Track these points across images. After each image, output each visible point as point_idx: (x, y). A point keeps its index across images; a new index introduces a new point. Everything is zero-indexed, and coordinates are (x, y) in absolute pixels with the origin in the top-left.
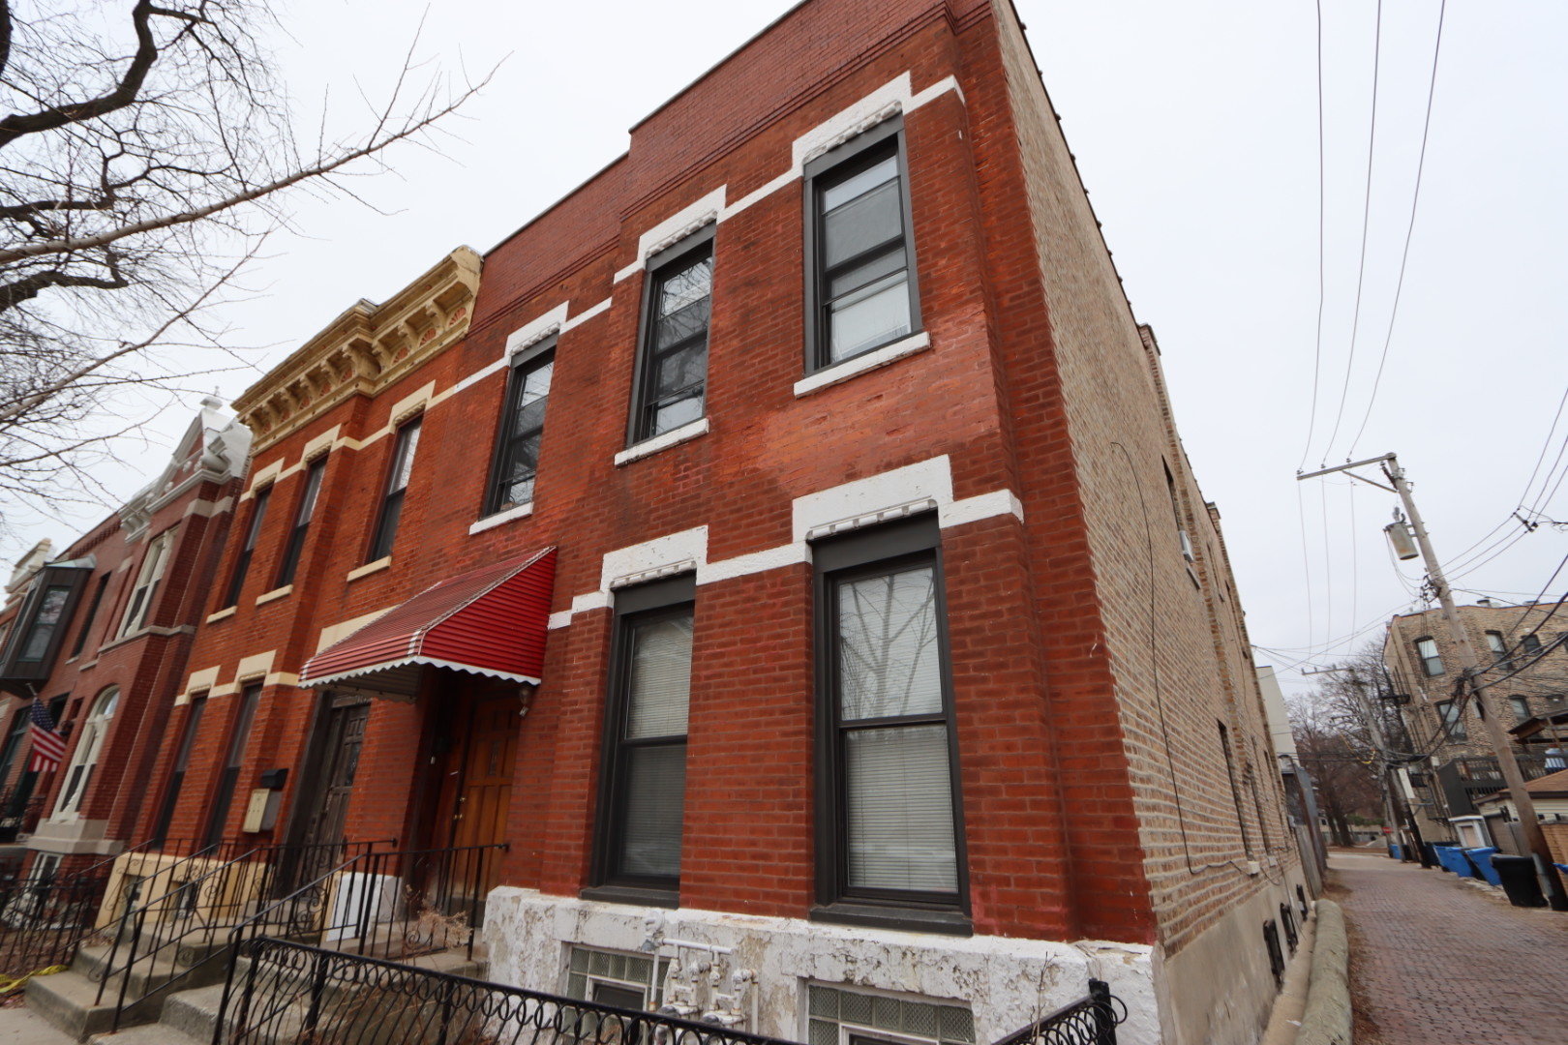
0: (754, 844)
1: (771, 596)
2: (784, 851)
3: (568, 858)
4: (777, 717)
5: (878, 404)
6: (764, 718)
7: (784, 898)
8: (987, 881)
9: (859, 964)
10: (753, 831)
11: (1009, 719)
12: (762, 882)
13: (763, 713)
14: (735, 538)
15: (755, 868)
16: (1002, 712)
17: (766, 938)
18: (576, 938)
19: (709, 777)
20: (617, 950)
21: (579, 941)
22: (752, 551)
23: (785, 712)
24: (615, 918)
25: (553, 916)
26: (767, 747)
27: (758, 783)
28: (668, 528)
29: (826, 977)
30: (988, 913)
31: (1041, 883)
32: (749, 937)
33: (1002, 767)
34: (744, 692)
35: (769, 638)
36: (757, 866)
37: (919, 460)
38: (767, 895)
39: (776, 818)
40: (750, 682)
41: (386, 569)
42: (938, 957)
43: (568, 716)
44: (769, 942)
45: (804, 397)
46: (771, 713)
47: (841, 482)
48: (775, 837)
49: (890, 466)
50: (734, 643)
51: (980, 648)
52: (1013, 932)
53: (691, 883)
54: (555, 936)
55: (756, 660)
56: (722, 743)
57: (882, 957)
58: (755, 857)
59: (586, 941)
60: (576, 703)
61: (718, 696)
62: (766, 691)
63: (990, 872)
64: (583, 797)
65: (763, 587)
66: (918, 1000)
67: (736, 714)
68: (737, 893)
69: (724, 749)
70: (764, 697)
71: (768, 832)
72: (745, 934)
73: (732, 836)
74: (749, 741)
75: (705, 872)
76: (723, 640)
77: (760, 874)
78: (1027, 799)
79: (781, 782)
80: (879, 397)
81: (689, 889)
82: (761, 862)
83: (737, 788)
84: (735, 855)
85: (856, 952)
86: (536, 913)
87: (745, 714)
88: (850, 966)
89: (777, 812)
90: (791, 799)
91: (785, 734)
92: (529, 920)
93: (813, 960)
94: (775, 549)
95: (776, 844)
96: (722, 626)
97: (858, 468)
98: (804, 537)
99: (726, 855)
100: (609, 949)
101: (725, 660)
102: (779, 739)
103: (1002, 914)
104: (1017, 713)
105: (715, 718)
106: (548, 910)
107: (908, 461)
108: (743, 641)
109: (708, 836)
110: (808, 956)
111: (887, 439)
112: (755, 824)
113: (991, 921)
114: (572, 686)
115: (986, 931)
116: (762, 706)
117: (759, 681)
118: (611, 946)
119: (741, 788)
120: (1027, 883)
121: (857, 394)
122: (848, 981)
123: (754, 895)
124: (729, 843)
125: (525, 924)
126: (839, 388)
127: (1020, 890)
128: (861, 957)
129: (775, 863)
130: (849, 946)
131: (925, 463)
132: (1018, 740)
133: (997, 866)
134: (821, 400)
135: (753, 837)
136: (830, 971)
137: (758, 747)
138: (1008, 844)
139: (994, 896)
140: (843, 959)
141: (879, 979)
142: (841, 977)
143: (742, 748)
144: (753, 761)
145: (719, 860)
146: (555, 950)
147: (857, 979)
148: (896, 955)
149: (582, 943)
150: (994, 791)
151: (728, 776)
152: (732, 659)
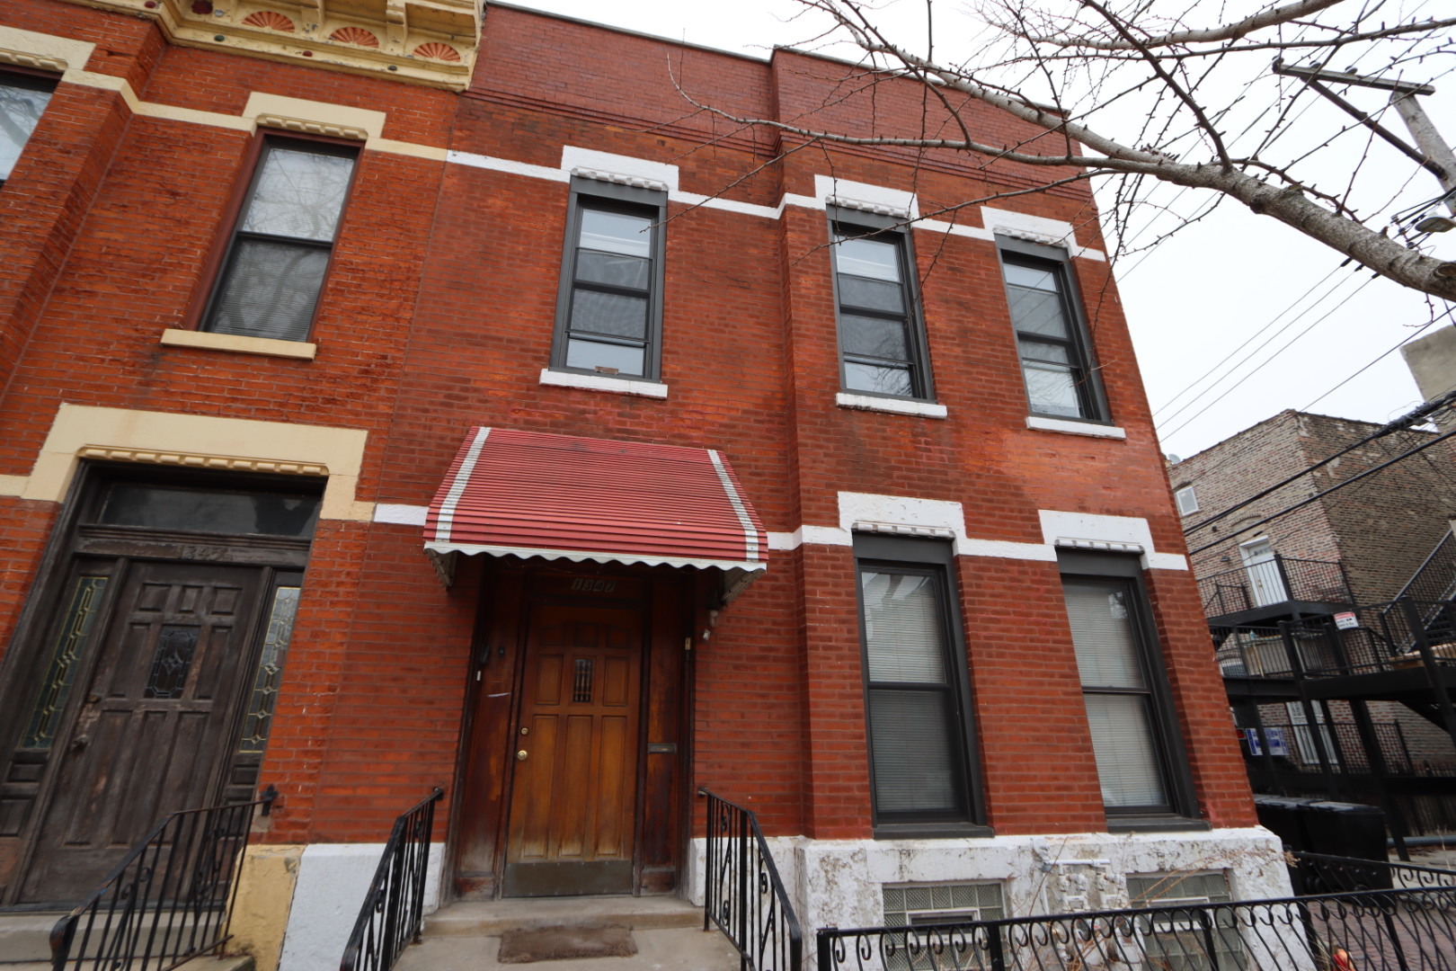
0: (1056, 778)
1: (1033, 581)
2: (1082, 783)
3: (849, 799)
4: (1056, 679)
5: (1091, 463)
6: (1046, 679)
7: (1088, 818)
8: (1214, 796)
9: (1166, 857)
10: (1054, 769)
11: (1208, 698)
12: (1068, 808)
13: (1044, 674)
14: (990, 523)
15: (1060, 798)
16: (1205, 694)
17: (1097, 850)
18: (902, 877)
19: (1004, 723)
20: (956, 881)
21: (906, 880)
22: (1009, 539)
23: (1062, 676)
24: (948, 852)
25: (865, 859)
26: (1054, 702)
27: (1051, 730)
28: (918, 491)
29: (1146, 870)
30: (1218, 815)
31: (1239, 795)
32: (1083, 851)
33: (1211, 727)
34: (1024, 655)
35: (1038, 615)
36: (1062, 796)
37: (1129, 516)
38: (1074, 818)
39: (1071, 758)
40: (1029, 648)
41: (304, 361)
42: (1211, 845)
43: (821, 652)
44: (1100, 852)
45: (1033, 430)
46: (1052, 676)
47: (1075, 510)
48: (1073, 773)
49: (1109, 512)
50: (1008, 614)
51: (1186, 652)
52: (1231, 825)
53: (1005, 814)
54: (872, 880)
55: (1031, 631)
56: (1012, 695)
57: (1180, 850)
58: (1059, 788)
59: (914, 879)
60: (830, 639)
61: (1002, 655)
62: (1045, 658)
63: (1215, 791)
64: (861, 737)
65: (1025, 573)
66: (1206, 873)
67: (1021, 672)
68: (1048, 818)
69: (1016, 701)
70: (1043, 662)
71: (1067, 769)
72: (1079, 848)
73: (1037, 773)
74: (1037, 696)
75: (1016, 804)
76: (997, 608)
77: (1065, 802)
78: (1226, 746)
79: (1070, 730)
80: (1093, 458)
81: (1002, 819)
82: (1065, 793)
83: (1033, 734)
84: (1042, 788)
85: (1163, 849)
86: (838, 860)
87: (1028, 674)
88: (1161, 859)
89: (1071, 753)
90: (1080, 743)
91: (1066, 693)
92: (829, 868)
93: (1135, 859)
94: (1030, 545)
95: (1074, 778)
96: (992, 596)
97: (1087, 504)
98: (1053, 543)
99: (1032, 788)
100: (945, 881)
101: (1002, 625)
102: (1062, 697)
103: (1225, 815)
104: (1213, 695)
105: (1001, 674)
106: (854, 854)
107: (1121, 513)
108: (1015, 613)
109: (1013, 773)
110: (1131, 858)
111: (1104, 491)
112: (1055, 763)
113: (1220, 820)
114: (821, 621)
115: (1218, 826)
116: (1043, 669)
117: (1036, 648)
118: (948, 878)
119: (1037, 734)
120: (1233, 795)
121: (1076, 449)
122: (1162, 870)
123: (1063, 819)
124: (1035, 778)
125: (823, 874)
126: (1061, 437)
127: (1231, 800)
128: (1167, 852)
129: (1077, 792)
130: (1158, 846)
131: (1131, 519)
132: (1215, 711)
133: (1218, 786)
134: (1049, 439)
135: (1055, 773)
136: (1148, 865)
137: (1046, 702)
138: (1220, 773)
139: (1219, 805)
140: (1155, 855)
141: (1180, 865)
142: (1156, 868)
143: (1031, 701)
144: (1043, 713)
145: (1028, 793)
146: (875, 893)
147: (1167, 867)
148: (1188, 847)
149: (910, 882)
150: (1208, 742)
151: (1022, 724)
152: (1009, 626)
